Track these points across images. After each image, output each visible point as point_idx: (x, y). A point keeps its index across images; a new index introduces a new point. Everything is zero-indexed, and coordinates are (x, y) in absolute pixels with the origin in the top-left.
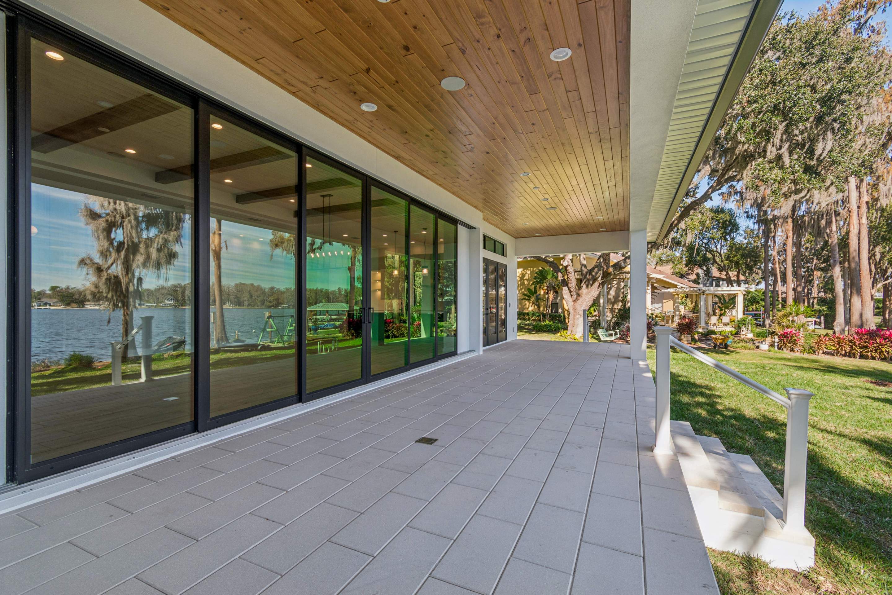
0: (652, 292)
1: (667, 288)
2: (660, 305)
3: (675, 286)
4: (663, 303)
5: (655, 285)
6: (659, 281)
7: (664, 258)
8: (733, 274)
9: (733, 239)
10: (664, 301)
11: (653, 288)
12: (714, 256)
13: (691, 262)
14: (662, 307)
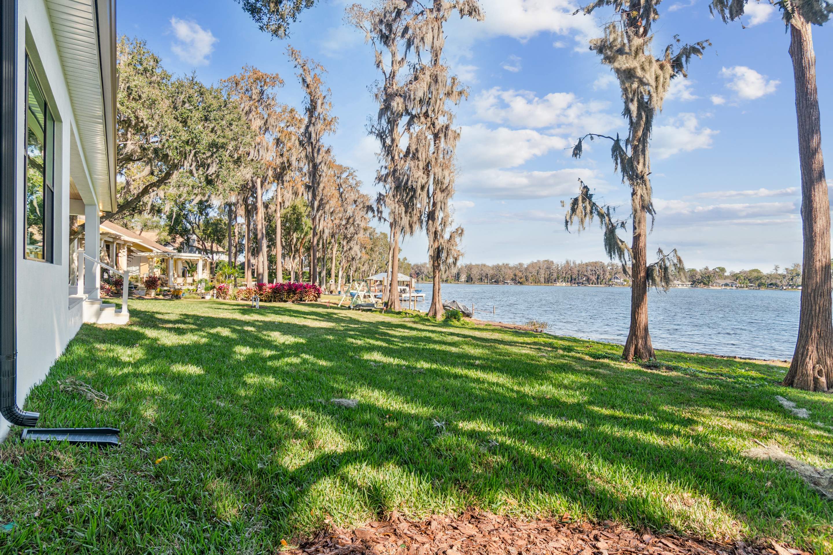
0: (129, 256)
1: (143, 252)
2: (138, 268)
3: (151, 251)
4: (140, 266)
5: (132, 248)
6: (135, 245)
7: (149, 223)
8: (208, 245)
9: (207, 214)
10: (141, 264)
11: (130, 251)
12: (193, 227)
13: (172, 231)
14: (140, 269)
